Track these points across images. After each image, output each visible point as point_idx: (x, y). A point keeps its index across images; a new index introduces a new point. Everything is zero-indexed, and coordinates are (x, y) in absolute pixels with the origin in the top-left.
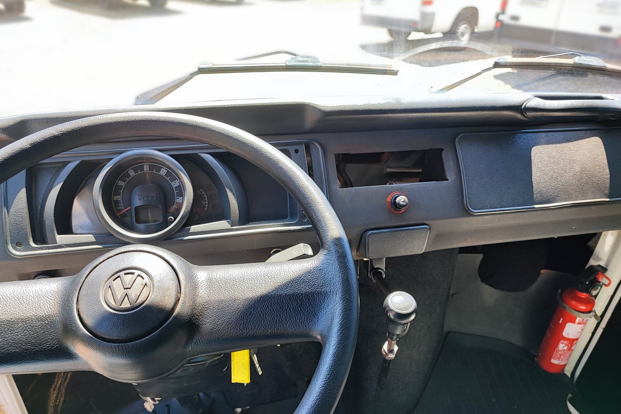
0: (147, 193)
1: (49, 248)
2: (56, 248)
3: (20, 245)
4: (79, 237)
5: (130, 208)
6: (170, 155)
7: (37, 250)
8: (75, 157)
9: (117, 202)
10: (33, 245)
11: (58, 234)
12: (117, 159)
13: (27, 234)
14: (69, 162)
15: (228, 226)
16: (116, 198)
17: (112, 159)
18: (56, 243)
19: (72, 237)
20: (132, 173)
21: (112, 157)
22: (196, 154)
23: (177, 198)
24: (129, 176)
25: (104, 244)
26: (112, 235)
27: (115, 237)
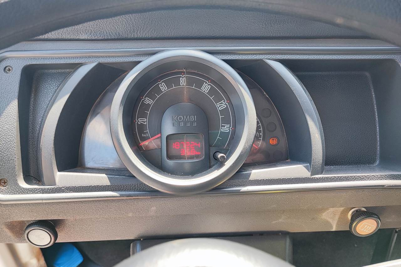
0: (185, 117)
1: (44, 191)
2: (55, 193)
3: (5, 183)
4: (88, 176)
5: (159, 135)
6: (224, 60)
7: (27, 193)
8: (90, 57)
9: (142, 127)
10: (23, 184)
11: (59, 171)
12: (147, 62)
13: (15, 168)
14: (80, 65)
15: (307, 174)
16: (140, 121)
17: (139, 62)
18: (55, 185)
19: (77, 176)
20: (163, 87)
21: (140, 60)
22: (261, 60)
23: (222, 126)
24: (159, 91)
25: (122, 190)
26: (134, 177)
27: (138, 180)
